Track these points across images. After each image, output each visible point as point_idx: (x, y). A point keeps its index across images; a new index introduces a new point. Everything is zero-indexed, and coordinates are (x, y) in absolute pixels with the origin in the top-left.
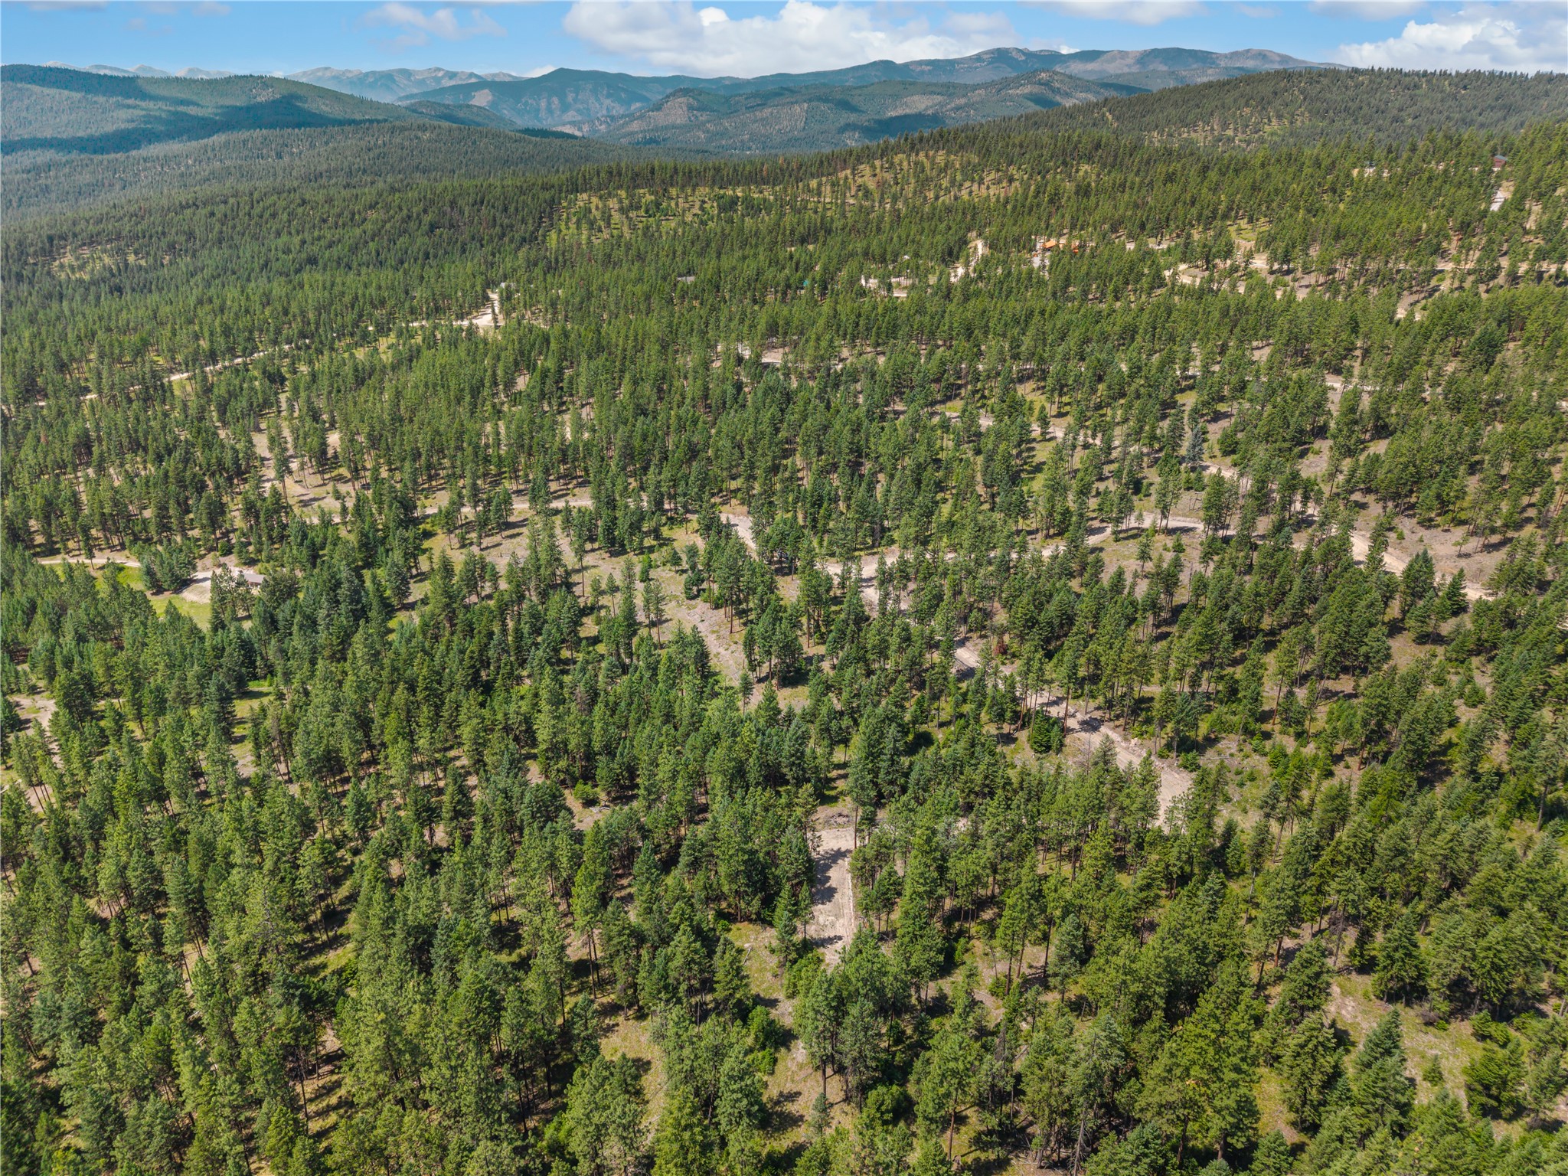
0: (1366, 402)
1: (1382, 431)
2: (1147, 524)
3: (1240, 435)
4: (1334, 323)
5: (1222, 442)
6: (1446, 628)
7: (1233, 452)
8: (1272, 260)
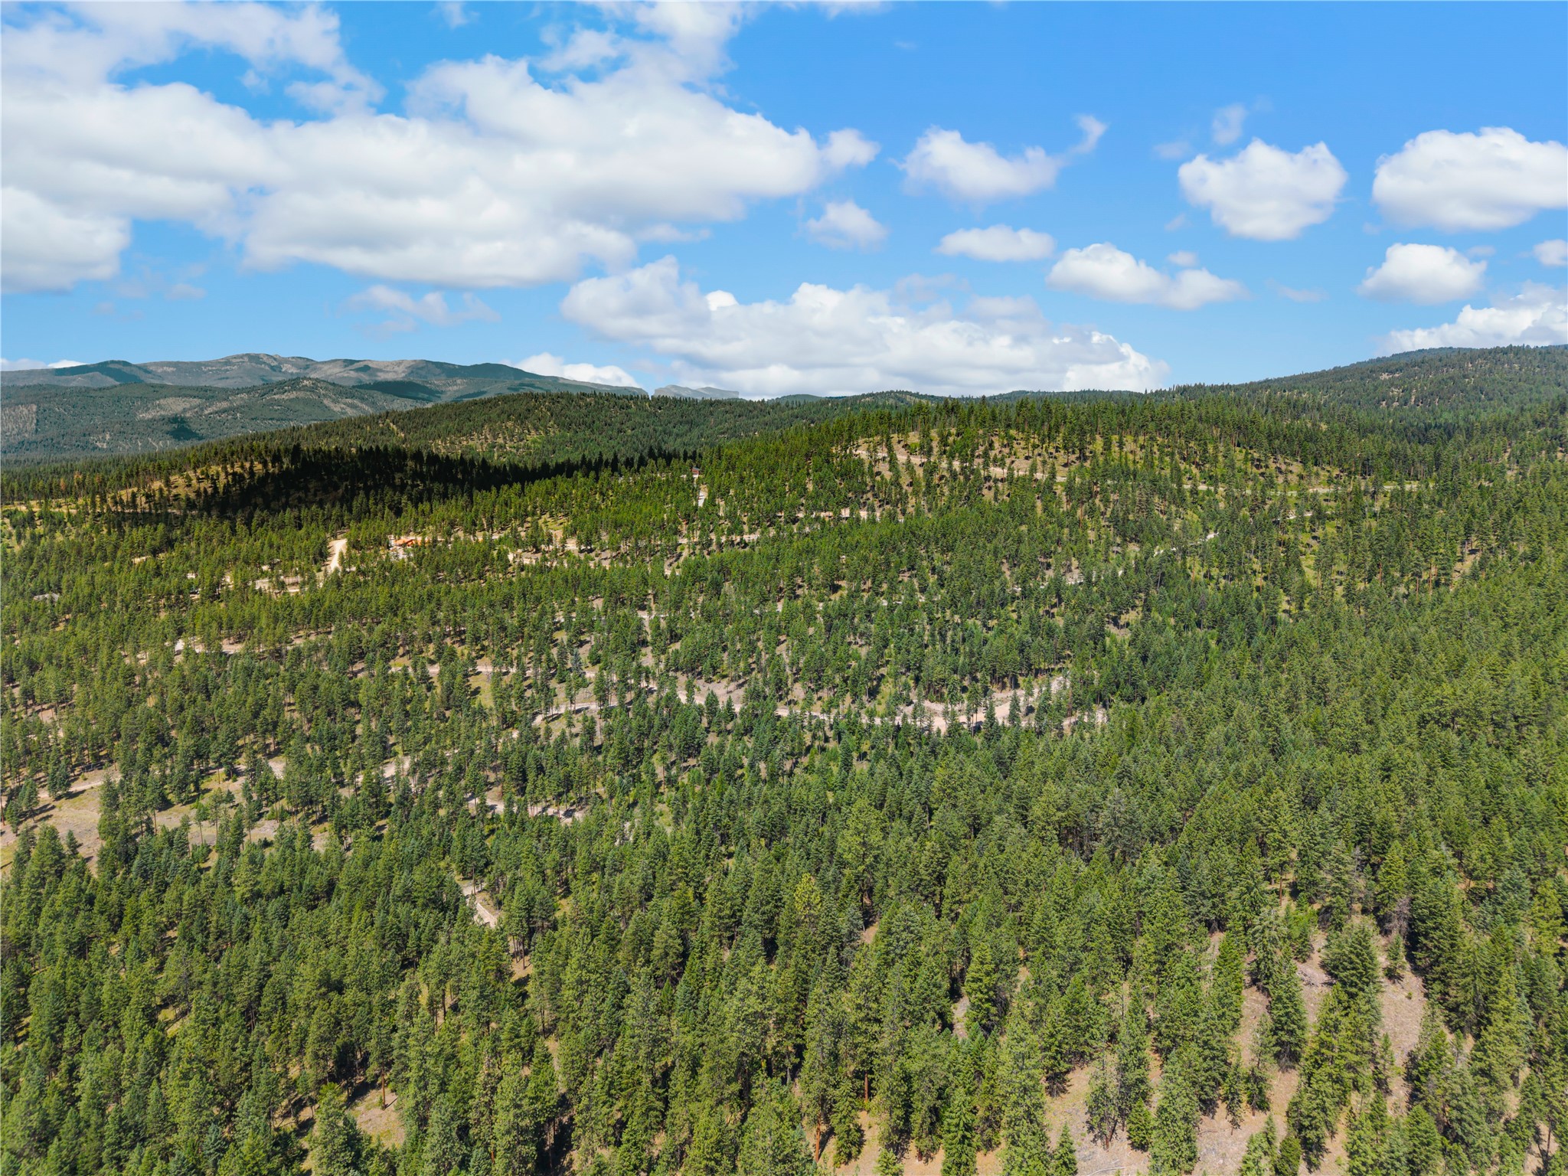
0: (663, 624)
1: (675, 637)
2: (562, 710)
3: (600, 652)
4: (634, 582)
5: (590, 658)
6: (730, 726)
7: (598, 662)
8: (580, 543)
